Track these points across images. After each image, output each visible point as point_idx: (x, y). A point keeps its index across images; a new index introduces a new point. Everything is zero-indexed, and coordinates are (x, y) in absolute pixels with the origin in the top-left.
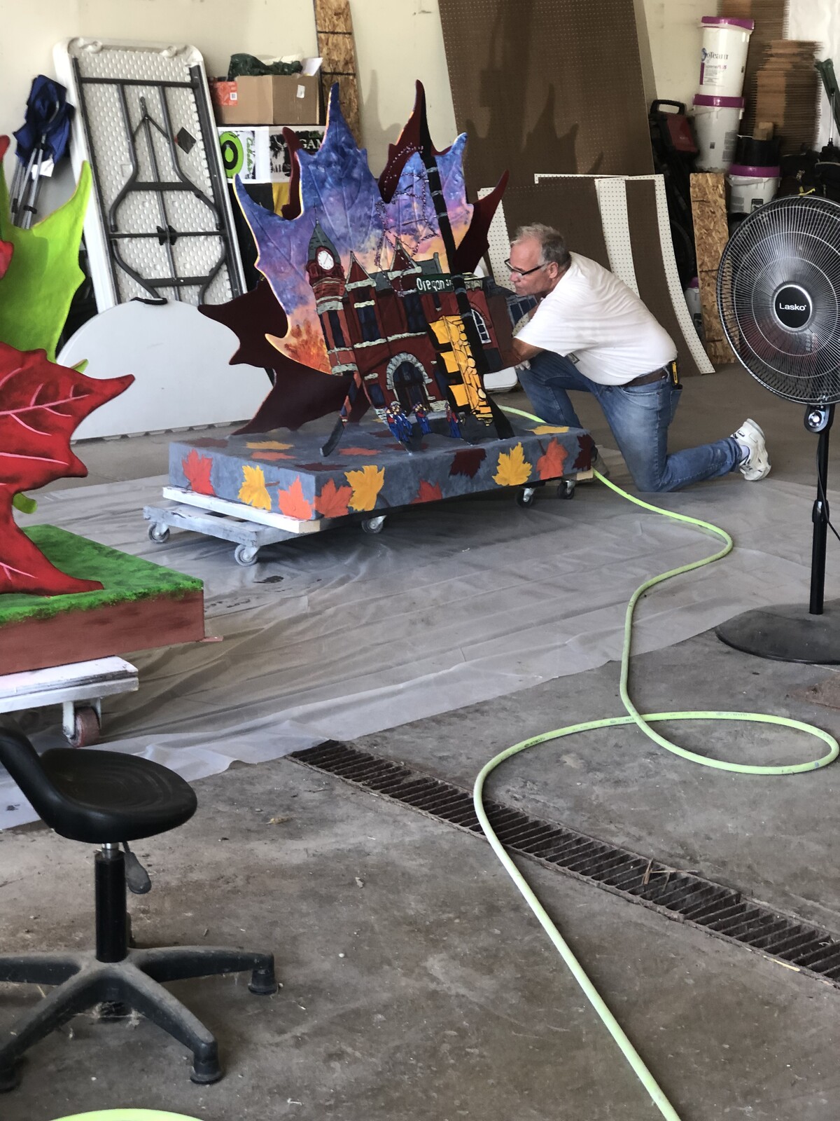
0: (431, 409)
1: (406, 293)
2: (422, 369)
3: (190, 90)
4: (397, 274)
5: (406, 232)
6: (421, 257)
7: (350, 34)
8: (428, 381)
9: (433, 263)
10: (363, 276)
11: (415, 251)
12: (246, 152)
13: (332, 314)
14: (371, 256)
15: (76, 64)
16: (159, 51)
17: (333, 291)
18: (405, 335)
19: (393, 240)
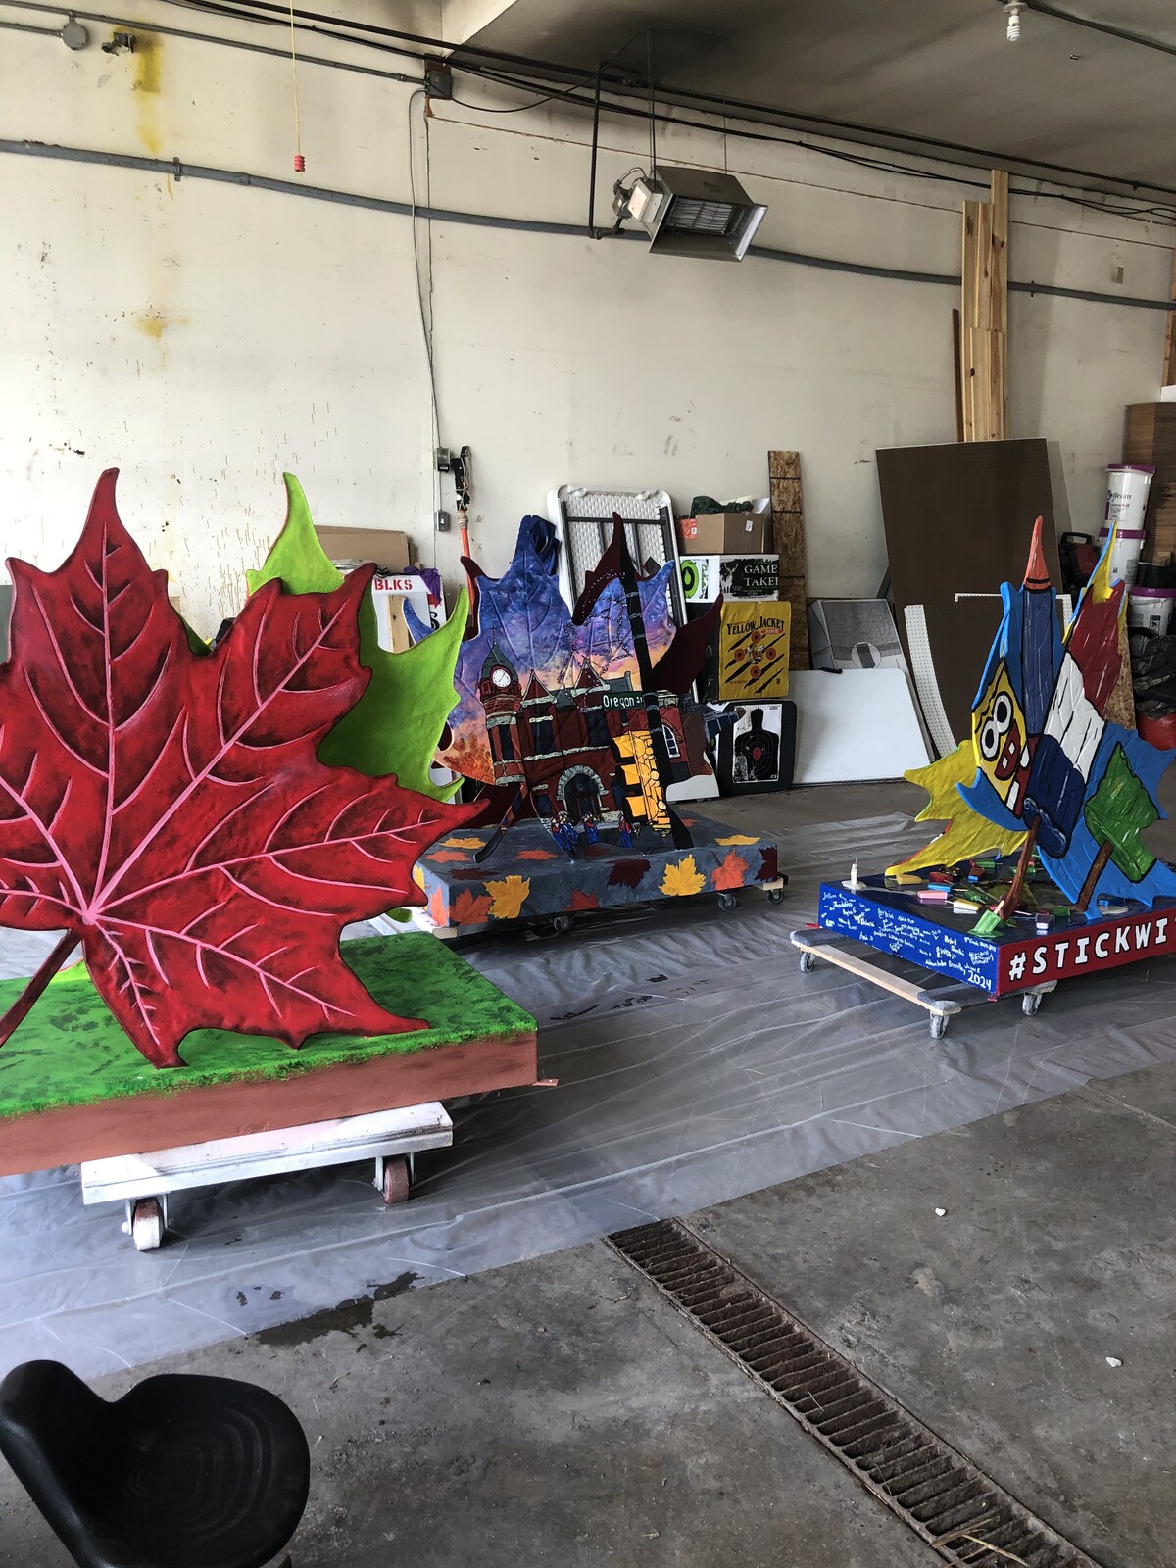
0: (602, 819)
1: (589, 709)
2: (599, 780)
3: (659, 527)
4: (582, 691)
5: (595, 652)
6: (610, 676)
7: (799, 479)
8: (602, 791)
9: (624, 681)
10: (544, 693)
11: (604, 670)
12: (700, 577)
13: (504, 729)
14: (554, 674)
15: (564, 506)
16: (634, 495)
17: (507, 707)
18: (584, 748)
19: (581, 660)
